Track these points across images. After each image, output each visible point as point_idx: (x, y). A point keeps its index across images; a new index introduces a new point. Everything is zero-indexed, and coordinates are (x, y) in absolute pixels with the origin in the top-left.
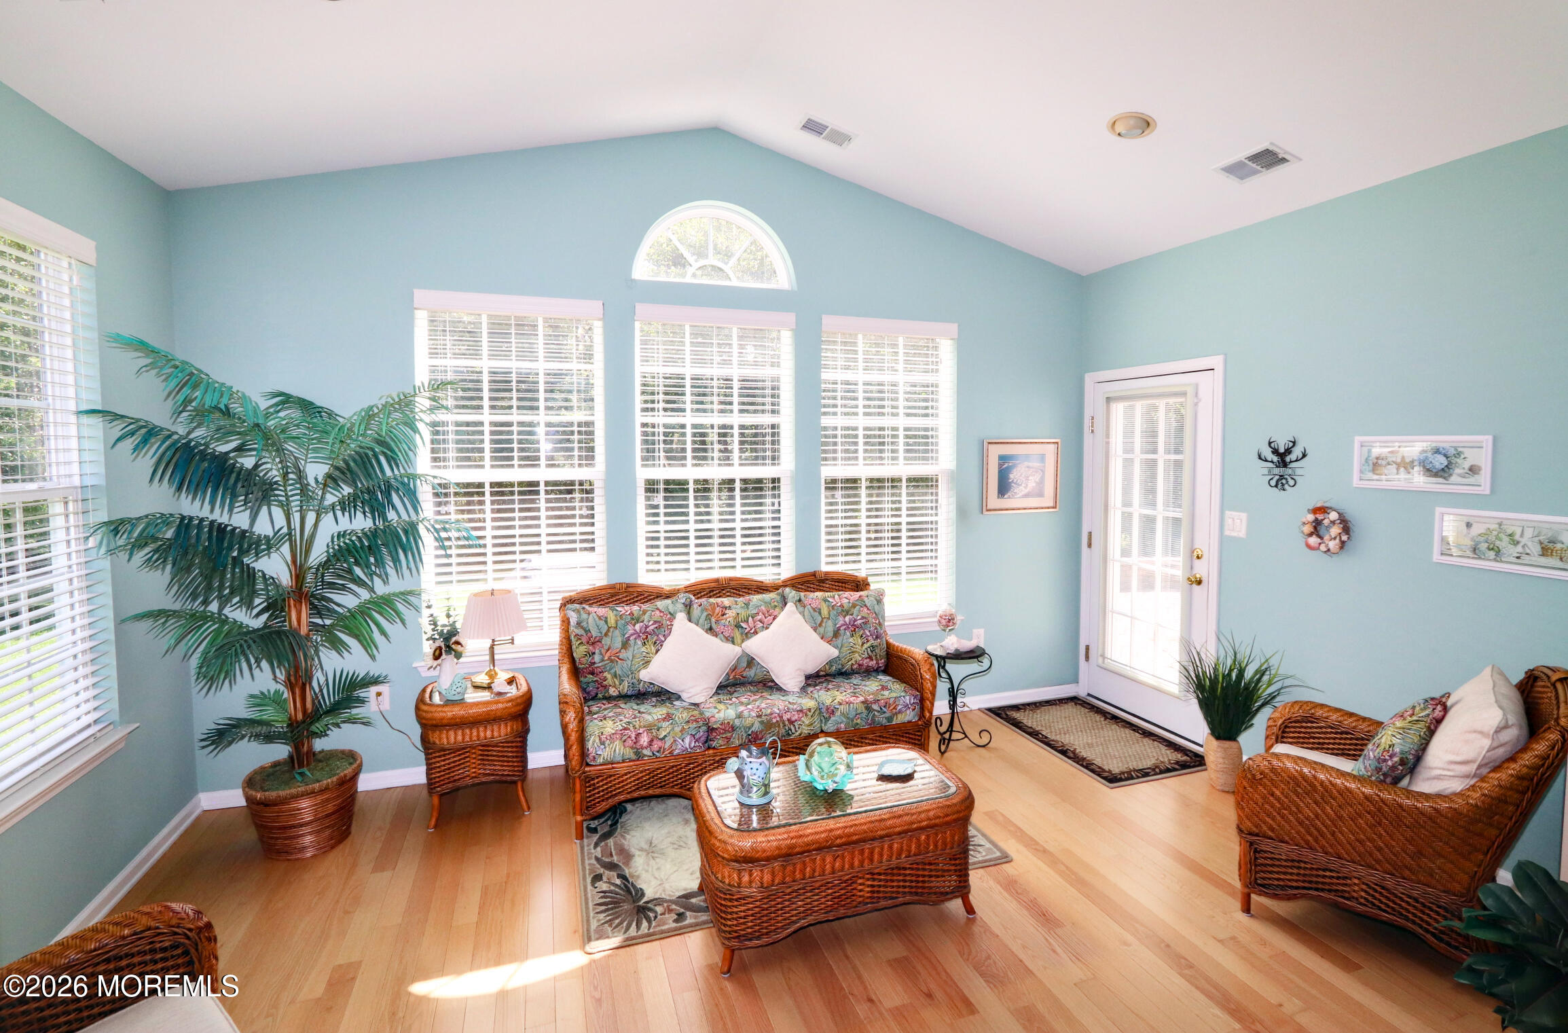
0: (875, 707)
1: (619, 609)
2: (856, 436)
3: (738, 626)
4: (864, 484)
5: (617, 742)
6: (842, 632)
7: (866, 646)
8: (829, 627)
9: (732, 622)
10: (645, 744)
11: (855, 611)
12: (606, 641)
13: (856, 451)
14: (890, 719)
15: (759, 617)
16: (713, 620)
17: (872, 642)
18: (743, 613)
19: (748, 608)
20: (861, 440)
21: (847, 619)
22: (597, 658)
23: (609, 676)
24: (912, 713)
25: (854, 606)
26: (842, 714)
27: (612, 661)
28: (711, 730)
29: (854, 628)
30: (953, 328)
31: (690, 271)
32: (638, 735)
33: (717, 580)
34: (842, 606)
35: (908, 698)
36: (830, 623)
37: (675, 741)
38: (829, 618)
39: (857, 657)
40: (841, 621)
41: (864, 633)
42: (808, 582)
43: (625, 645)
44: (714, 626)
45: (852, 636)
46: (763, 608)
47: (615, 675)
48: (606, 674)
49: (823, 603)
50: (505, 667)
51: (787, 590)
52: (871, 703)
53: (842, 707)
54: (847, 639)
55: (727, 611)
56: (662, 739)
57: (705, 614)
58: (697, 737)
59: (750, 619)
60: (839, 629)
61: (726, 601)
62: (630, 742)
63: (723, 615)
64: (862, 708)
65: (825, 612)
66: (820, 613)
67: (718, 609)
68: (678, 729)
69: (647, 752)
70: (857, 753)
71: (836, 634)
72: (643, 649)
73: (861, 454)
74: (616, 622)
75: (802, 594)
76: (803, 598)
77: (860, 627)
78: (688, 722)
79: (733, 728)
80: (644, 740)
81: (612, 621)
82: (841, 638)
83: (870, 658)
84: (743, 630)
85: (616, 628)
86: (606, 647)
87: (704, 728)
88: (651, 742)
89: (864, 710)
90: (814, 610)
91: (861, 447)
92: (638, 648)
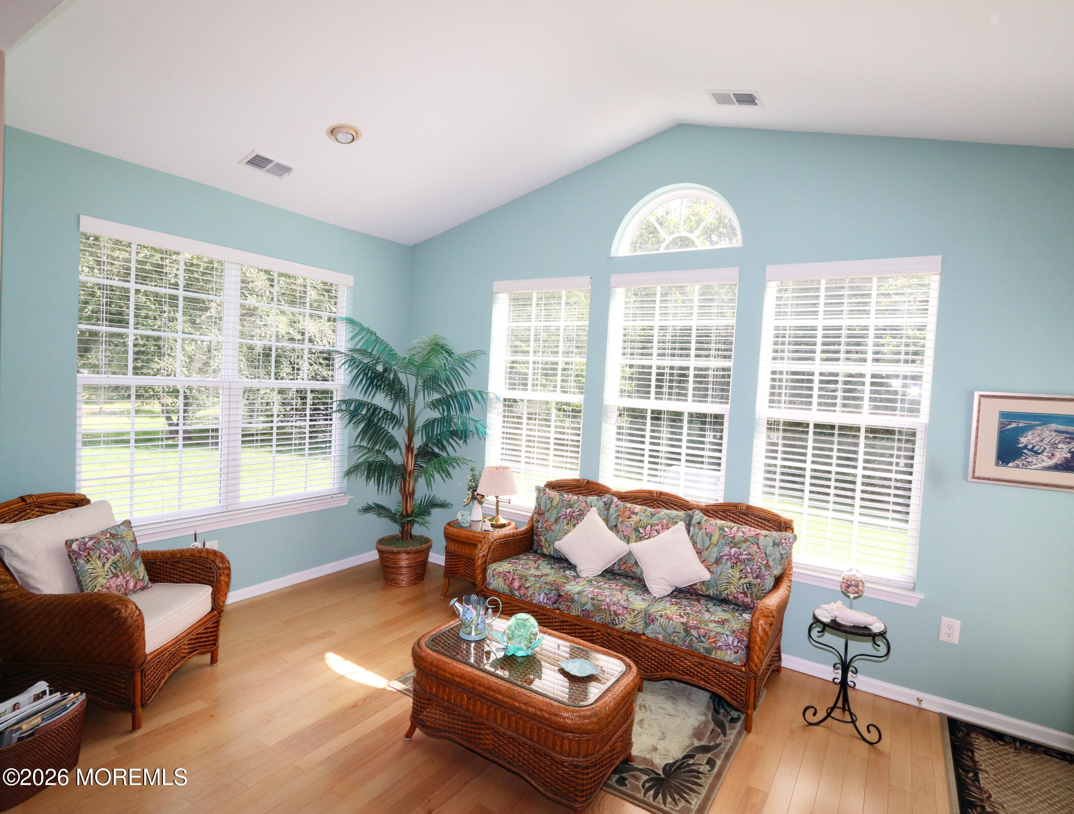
0: (694, 632)
1: (565, 495)
2: (811, 381)
3: (636, 530)
4: (811, 429)
5: (501, 579)
6: (724, 561)
7: (743, 581)
8: (713, 554)
9: (633, 525)
10: (516, 587)
11: (744, 546)
12: (547, 515)
13: (810, 396)
14: (708, 651)
15: (657, 528)
16: (620, 520)
17: (750, 579)
18: (645, 521)
19: (651, 518)
20: (816, 385)
21: (733, 551)
22: (540, 525)
23: (543, 539)
24: (734, 656)
25: (746, 540)
26: (661, 626)
27: (547, 530)
28: (560, 596)
29: (736, 561)
30: (936, 260)
31: (663, 245)
32: (513, 579)
33: (650, 492)
34: (734, 538)
35: (731, 638)
36: (715, 550)
37: (534, 593)
38: (716, 545)
39: (732, 588)
40: (726, 550)
41: (745, 569)
42: (729, 511)
43: (557, 521)
44: (619, 525)
45: (732, 567)
46: (665, 521)
47: (546, 540)
48: (542, 537)
49: (717, 531)
50: (504, 516)
51: (698, 512)
52: (691, 627)
53: (662, 620)
54: (726, 567)
55: (633, 516)
56: (527, 588)
57: (617, 513)
58: (549, 596)
59: (649, 527)
60: (722, 557)
61: (638, 508)
62: (507, 582)
63: (628, 518)
64: (680, 628)
65: (715, 539)
66: (710, 539)
67: (628, 513)
68: (538, 585)
69: (516, 593)
70: (549, 634)
71: (718, 561)
72: (566, 527)
73: (815, 400)
74: (558, 503)
75: (706, 518)
76: (703, 522)
77: (743, 562)
78: (546, 583)
79: (572, 600)
80: (516, 584)
81: (555, 503)
82: (721, 566)
83: (745, 594)
84: (640, 533)
85: (555, 508)
86: (546, 519)
87: (555, 592)
88: (520, 587)
89: (682, 631)
90: (707, 535)
91: (815, 393)
92: (563, 524)
